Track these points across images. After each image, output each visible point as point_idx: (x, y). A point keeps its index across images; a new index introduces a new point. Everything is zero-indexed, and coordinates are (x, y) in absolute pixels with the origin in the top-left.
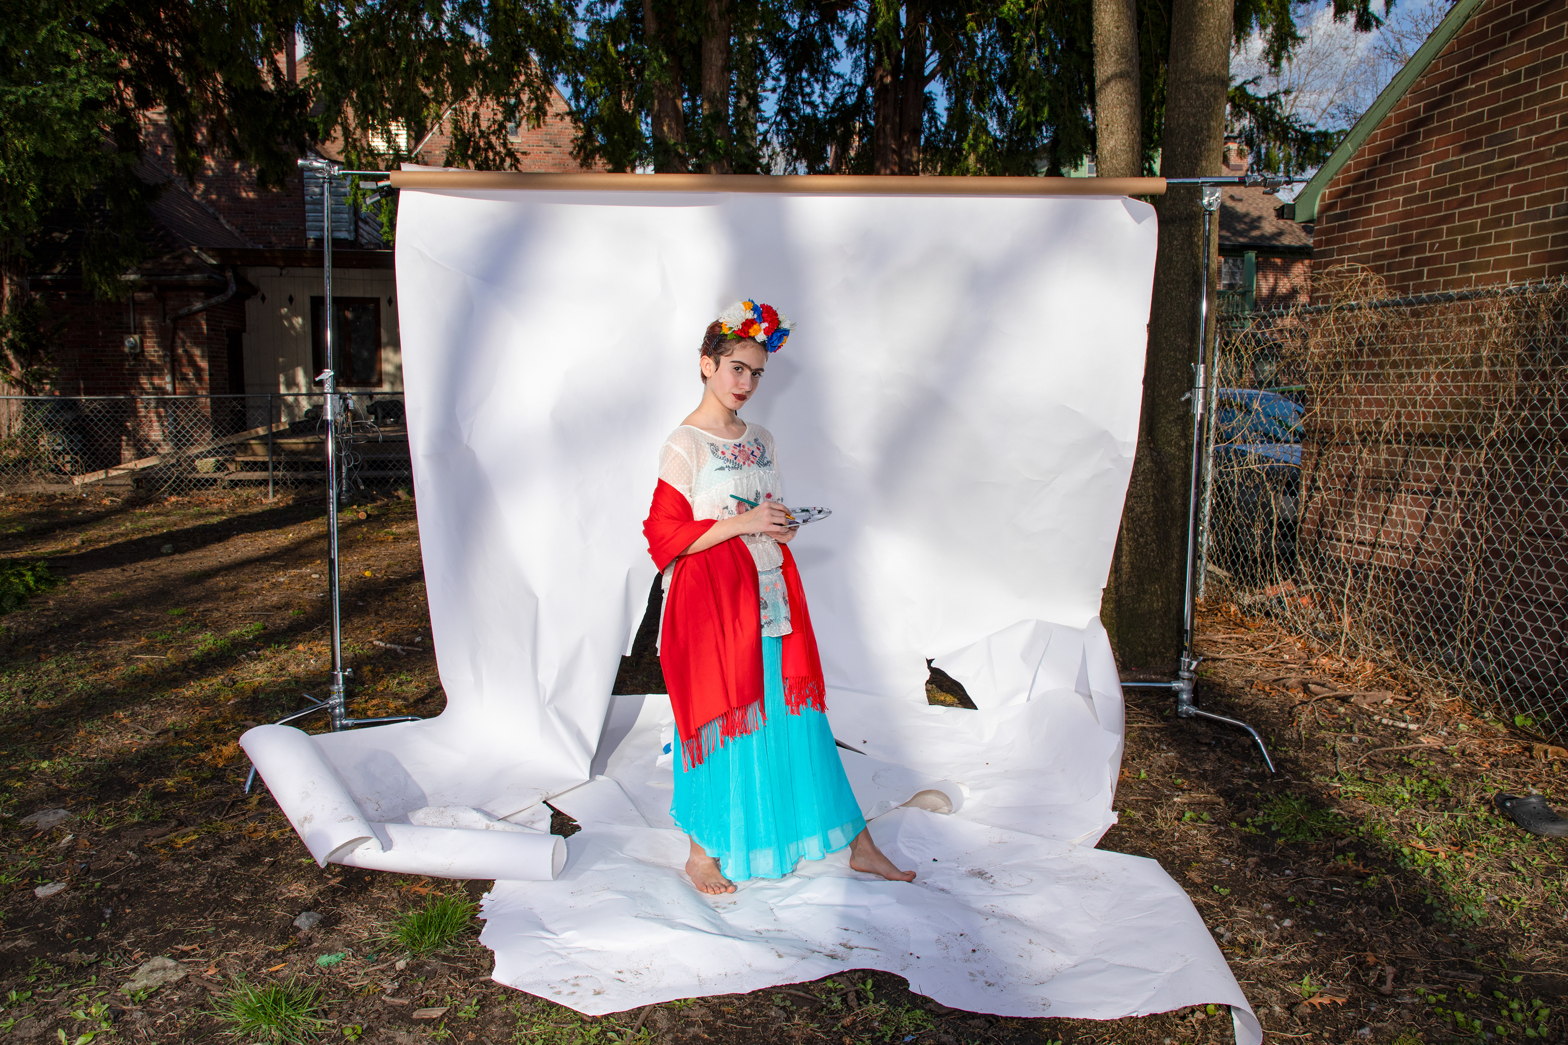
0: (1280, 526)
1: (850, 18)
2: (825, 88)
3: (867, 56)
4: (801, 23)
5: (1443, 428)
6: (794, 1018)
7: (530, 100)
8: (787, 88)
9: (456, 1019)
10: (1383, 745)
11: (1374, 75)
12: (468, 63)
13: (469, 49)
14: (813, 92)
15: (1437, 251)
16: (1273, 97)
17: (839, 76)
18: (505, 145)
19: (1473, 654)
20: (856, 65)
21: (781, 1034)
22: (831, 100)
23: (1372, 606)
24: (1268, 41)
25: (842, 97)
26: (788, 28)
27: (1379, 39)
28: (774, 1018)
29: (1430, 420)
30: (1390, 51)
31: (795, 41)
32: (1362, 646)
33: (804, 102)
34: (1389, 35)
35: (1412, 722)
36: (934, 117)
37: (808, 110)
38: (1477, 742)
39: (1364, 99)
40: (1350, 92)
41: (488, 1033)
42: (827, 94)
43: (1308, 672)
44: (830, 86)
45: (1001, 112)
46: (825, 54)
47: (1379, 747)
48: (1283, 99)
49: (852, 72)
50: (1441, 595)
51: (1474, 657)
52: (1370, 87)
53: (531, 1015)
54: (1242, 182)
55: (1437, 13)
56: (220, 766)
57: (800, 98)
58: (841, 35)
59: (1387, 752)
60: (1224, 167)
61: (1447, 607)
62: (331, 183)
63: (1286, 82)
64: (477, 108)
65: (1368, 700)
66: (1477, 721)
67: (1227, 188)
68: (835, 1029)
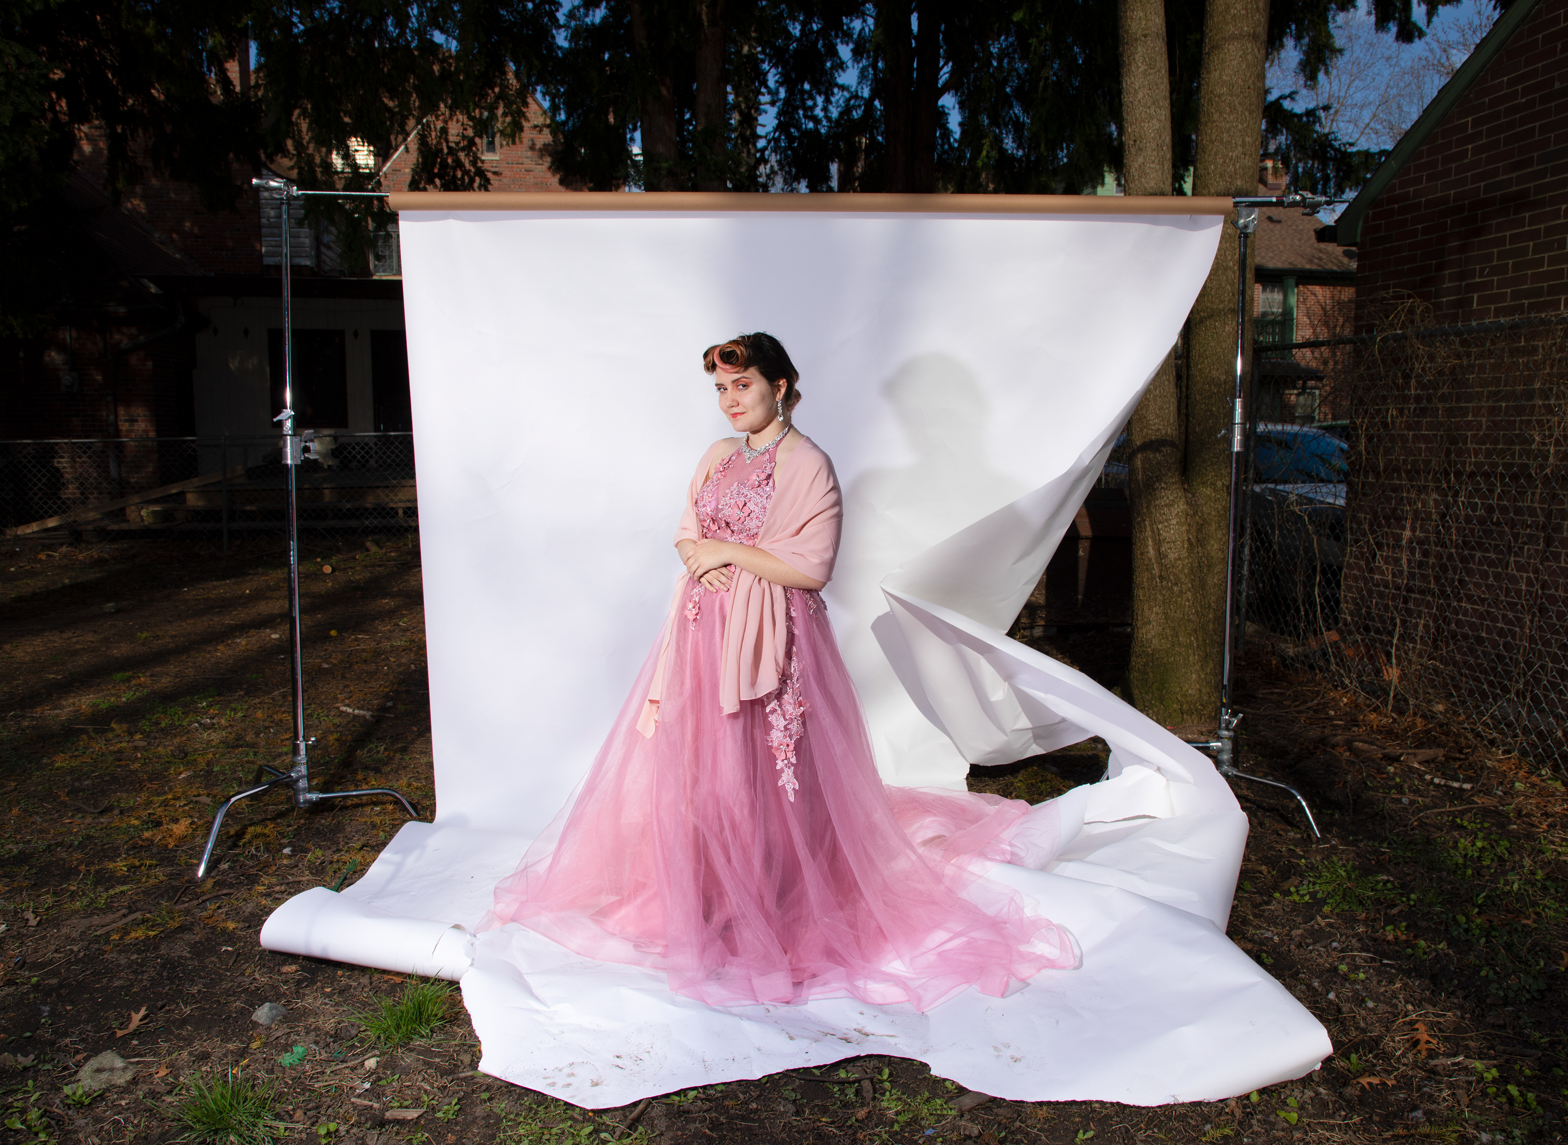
0: (1324, 572)
1: (857, 24)
2: (828, 101)
3: (874, 66)
4: (802, 31)
5: (1494, 465)
6: (804, 1112)
7: (505, 115)
8: (787, 102)
9: (434, 1120)
10: (1435, 806)
11: (1419, 87)
12: (437, 74)
13: (438, 59)
14: (815, 105)
15: (1488, 275)
16: (1310, 113)
17: (843, 88)
18: (474, 163)
19: (1529, 706)
20: (862, 76)
21: (790, 1130)
22: (835, 113)
23: (1422, 657)
24: (1305, 53)
25: (847, 111)
26: (788, 35)
27: (1424, 50)
28: (782, 1114)
29: (1481, 458)
30: (1435, 62)
31: (795, 50)
32: (1412, 701)
33: (805, 116)
34: (1435, 45)
35: (1464, 781)
36: (947, 133)
37: (811, 125)
38: (1533, 801)
39: (1409, 113)
40: (1394, 106)
41: (470, 1135)
42: (831, 107)
43: (1355, 729)
44: (833, 99)
45: (1018, 127)
46: (829, 64)
47: (1432, 808)
48: (1322, 114)
49: (859, 83)
50: (1495, 645)
51: (1530, 712)
52: (1415, 101)
53: (517, 1115)
54: (1280, 203)
55: (1484, 21)
56: (170, 846)
57: (801, 112)
58: (847, 44)
59: (1439, 814)
60: (1261, 187)
61: (1500, 657)
62: (289, 204)
63: (1326, 95)
64: (446, 122)
65: (1420, 758)
66: (1534, 779)
67: (1265, 209)
68: (849, 1123)
